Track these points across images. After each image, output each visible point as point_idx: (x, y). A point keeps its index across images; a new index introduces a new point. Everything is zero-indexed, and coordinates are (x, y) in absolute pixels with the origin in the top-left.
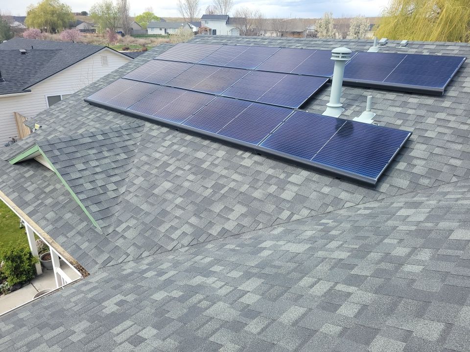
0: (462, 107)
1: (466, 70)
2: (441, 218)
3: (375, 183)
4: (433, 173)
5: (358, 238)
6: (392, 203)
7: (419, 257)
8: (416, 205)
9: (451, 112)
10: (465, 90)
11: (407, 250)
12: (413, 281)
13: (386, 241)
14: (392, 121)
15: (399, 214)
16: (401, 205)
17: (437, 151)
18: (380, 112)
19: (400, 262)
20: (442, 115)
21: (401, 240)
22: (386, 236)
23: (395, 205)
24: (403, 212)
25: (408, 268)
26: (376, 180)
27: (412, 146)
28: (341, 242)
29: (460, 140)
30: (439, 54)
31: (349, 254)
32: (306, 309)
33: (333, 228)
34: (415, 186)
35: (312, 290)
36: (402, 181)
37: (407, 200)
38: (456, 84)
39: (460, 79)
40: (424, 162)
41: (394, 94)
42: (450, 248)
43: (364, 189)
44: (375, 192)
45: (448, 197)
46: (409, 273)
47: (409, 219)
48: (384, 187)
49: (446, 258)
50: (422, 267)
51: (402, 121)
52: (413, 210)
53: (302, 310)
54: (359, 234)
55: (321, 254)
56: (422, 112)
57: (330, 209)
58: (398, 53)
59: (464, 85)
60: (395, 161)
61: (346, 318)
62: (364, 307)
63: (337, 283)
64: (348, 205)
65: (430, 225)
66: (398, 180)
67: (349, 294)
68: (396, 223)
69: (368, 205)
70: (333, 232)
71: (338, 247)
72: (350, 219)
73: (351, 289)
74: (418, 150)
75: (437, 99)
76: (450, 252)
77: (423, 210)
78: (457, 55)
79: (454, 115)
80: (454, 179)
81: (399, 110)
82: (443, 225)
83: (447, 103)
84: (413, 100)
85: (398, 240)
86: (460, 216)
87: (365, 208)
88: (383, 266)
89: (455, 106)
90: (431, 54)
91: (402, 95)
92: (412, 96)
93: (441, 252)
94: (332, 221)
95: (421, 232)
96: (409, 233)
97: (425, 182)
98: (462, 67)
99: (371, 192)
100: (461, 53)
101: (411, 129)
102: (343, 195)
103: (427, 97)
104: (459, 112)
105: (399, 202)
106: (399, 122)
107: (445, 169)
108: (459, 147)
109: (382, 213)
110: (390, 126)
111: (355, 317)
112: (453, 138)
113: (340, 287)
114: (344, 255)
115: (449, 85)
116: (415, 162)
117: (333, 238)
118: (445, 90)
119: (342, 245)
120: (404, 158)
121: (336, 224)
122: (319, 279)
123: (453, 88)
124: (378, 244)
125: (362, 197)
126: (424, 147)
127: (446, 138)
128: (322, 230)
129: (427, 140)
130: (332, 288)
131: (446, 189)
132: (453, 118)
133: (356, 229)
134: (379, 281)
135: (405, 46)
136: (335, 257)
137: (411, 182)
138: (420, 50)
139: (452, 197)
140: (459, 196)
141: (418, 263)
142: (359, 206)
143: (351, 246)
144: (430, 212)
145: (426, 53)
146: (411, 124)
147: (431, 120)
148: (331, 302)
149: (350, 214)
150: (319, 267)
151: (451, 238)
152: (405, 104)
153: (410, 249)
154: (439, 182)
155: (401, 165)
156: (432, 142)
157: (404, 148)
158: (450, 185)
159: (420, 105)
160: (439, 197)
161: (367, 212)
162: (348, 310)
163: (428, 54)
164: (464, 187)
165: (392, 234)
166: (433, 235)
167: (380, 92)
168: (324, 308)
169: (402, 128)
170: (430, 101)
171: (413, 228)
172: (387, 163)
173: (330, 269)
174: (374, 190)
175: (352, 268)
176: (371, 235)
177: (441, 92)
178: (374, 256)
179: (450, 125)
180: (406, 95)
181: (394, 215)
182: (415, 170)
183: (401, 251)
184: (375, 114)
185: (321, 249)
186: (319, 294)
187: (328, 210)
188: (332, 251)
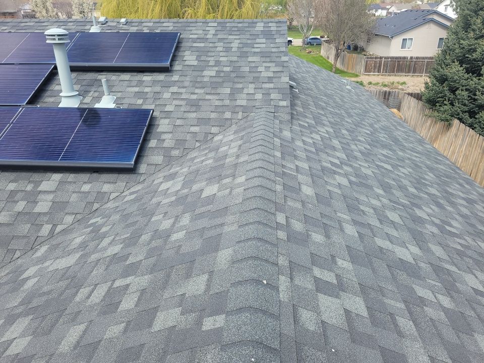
0: (188, 79)
1: (183, 45)
2: (193, 182)
3: (133, 167)
4: (180, 143)
5: (128, 226)
6: (153, 181)
7: (181, 224)
8: (172, 177)
9: (181, 85)
10: (187, 63)
11: (171, 221)
12: (180, 246)
13: (153, 219)
14: (133, 101)
15: (160, 190)
16: (161, 180)
17: (179, 122)
18: (119, 95)
19: (167, 234)
20: (174, 89)
21: (166, 213)
22: (153, 215)
23: (156, 182)
24: (163, 187)
25: (175, 237)
26: (133, 163)
27: (157, 123)
28: (113, 237)
29: (194, 109)
30: (157, 31)
31: (121, 246)
32: (86, 324)
33: (103, 225)
34: (169, 160)
35: (90, 300)
36: (157, 157)
37: (166, 174)
38: (178, 58)
39: (180, 54)
40: (170, 136)
41: (128, 74)
42: (203, 206)
43: (125, 176)
44: (136, 175)
45: (195, 161)
46: (175, 241)
47: (169, 191)
48: (143, 168)
49: (201, 216)
50: (185, 232)
51: (142, 100)
52: (171, 182)
53: (82, 327)
54: (129, 222)
55: (94, 257)
56: (158, 89)
57: (96, 206)
58: (120, 31)
59: (184, 59)
60: (146, 140)
61: (128, 311)
62: (143, 291)
63: (114, 281)
64: (113, 196)
65: (186, 191)
66: (153, 158)
67: (128, 286)
68: (159, 199)
69: (132, 190)
70: (104, 229)
71: (111, 243)
72: (118, 209)
73: (128, 280)
74: (163, 125)
75: (167, 74)
76: (203, 209)
77: (179, 179)
78: (172, 31)
79: (184, 87)
80: (198, 144)
81: (137, 89)
82: (195, 187)
83: (175, 78)
84: (147, 78)
85: (163, 214)
86: (206, 176)
87: (131, 194)
88: (154, 244)
89: (183, 79)
90: (151, 31)
91: (136, 74)
92: (145, 74)
93: (197, 211)
94: (100, 218)
95: (181, 200)
96: (171, 204)
97: (175, 153)
98: (179, 43)
99: (132, 176)
100: (176, 28)
101: (152, 107)
102: (106, 188)
103: (158, 74)
104: (187, 84)
105: (159, 178)
106: (140, 102)
107: (188, 137)
108: (193, 115)
109: (146, 193)
110: (133, 107)
111: (136, 306)
112: (188, 108)
113: (118, 283)
114: (116, 249)
115: (173, 60)
116: (164, 137)
117: (104, 236)
118: (171, 65)
119: (114, 239)
120: (152, 135)
121: (105, 220)
122: (96, 285)
123: (177, 62)
124: (146, 225)
125: (125, 184)
126: (167, 121)
127: (182, 109)
128: (92, 232)
129: (168, 115)
130: (110, 288)
131: (193, 154)
132: (183, 90)
133: (125, 217)
134: (152, 260)
135: (125, 24)
136: (109, 254)
137: (164, 156)
138: (140, 28)
139: (198, 160)
140: (203, 158)
141: (181, 229)
142: (124, 194)
143: (122, 237)
144: (184, 179)
145: (146, 31)
146: (151, 101)
147: (167, 95)
148: (110, 305)
149: (117, 204)
150: (94, 272)
151: (202, 197)
152: (140, 83)
153: (173, 219)
154: (187, 150)
155: (152, 143)
156: (172, 115)
157: (151, 126)
158: (195, 150)
159: (154, 82)
160: (189, 164)
161: (133, 197)
162: (128, 303)
163: (148, 31)
164: (206, 149)
165: (158, 211)
166: (189, 199)
167: (114, 74)
168: (105, 313)
169: (145, 107)
170: (161, 77)
171: (173, 198)
172: (139, 143)
173: (106, 269)
174: (135, 173)
175: (127, 258)
176: (139, 218)
177: (168, 68)
178: (145, 238)
179: (183, 96)
180: (139, 74)
181: (156, 192)
182: (166, 145)
183: (166, 224)
184: (115, 97)
185: (93, 253)
186: (98, 301)
187: (94, 208)
188: (105, 249)
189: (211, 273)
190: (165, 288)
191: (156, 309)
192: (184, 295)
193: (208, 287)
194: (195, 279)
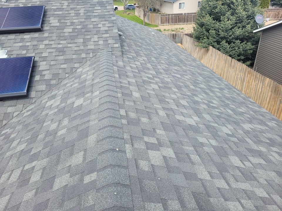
0: (54, 35)
1: (48, 13)
2: (67, 98)
3: (26, 94)
4: (55, 76)
5: (28, 131)
6: (41, 101)
7: (63, 124)
8: (53, 97)
9: (50, 39)
10: (52, 25)
11: (57, 124)
12: (64, 138)
13: (44, 125)
14: (19, 52)
15: (47, 106)
16: (46, 100)
17: (52, 63)
18: (9, 49)
19: (55, 132)
20: (46, 42)
21: (52, 120)
22: (44, 122)
23: (43, 102)
24: (49, 104)
25: (60, 133)
26: (26, 92)
27: (38, 65)
28: (19, 140)
29: (61, 54)
30: (29, 5)
31: (26, 144)
32: (9, 195)
33: (11, 133)
34: (50, 87)
35: (10, 181)
36: (41, 86)
37: (49, 96)
38: (46, 22)
39: (47, 19)
40: (48, 72)
41: (13, 35)
42: (75, 112)
43: (22, 100)
44: (29, 99)
45: (67, 86)
46: (61, 135)
47: (53, 106)
48: (33, 94)
49: (75, 118)
50: (66, 129)
51: (25, 51)
52: (53, 100)
53: (7, 197)
54: (29, 128)
55: (8, 154)
56: (35, 43)
57: (4, 122)
58: (3, 7)
59: (50, 22)
60: (32, 76)
61: (36, 182)
62: (44, 169)
63: (24, 166)
64: (15, 114)
65: (63, 105)
66: (39, 87)
67: (34, 167)
68: (47, 112)
69: (28, 109)
70: (12, 136)
71: (18, 144)
72: (20, 122)
73: (34, 164)
74: (42, 66)
75: (40, 33)
76: (76, 114)
77: (58, 98)
78: (39, 5)
79: (52, 40)
80: (67, 75)
81: (21, 44)
82: (69, 102)
83: (46, 35)
84: (27, 36)
85: (50, 121)
86: (75, 94)
87: (27, 111)
88: (47, 139)
89: (50, 35)
90: (25, 6)
91: (18, 34)
92: (25, 34)
93: (72, 116)
94: (9, 129)
95: (61, 111)
96: (55, 114)
97: (53, 82)
98: (45, 12)
99: (27, 100)
100: (41, 3)
101: (33, 55)
102: (10, 110)
103: (33, 33)
104: (54, 38)
105: (45, 99)
106: (24, 52)
107: (60, 71)
108: (62, 57)
109: (38, 109)
110: (20, 56)
111: (41, 178)
112: (57, 54)
113: (27, 167)
114: (23, 146)
115: (42, 24)
116: (44, 73)
117: (13, 140)
118: (42, 27)
119: (20, 141)
120: (36, 73)
121: (12, 130)
122: (12, 171)
123: (46, 25)
124: (41, 129)
125: (22, 106)
126: (45, 63)
127: (54, 54)
128: (4, 139)
129: (44, 59)
130: (22, 171)
131: (65, 82)
132: (52, 42)
133: (26, 126)
134: (47, 149)
135: (6, 2)
136: (19, 151)
137: (46, 85)
138: (16, 4)
139: (69, 85)
140: (72, 83)
141: (63, 128)
142: (23, 112)
143: (26, 139)
144: (61, 97)
145: (21, 5)
146: (32, 51)
147: (42, 46)
148: (24, 181)
149: (19, 119)
150: (10, 163)
151: (74, 106)
152: (22, 40)
153: (58, 122)
154: (60, 80)
155: (37, 78)
156: (48, 59)
157: (34, 67)
158: (66, 79)
159: (32, 39)
160: (63, 88)
161: (29, 113)
162: (35, 178)
163: (23, 6)
164: (72, 78)
165: (47, 119)
166: (66, 109)
167: (3, 35)
168: (21, 186)
169: (28, 55)
170: (36, 35)
171: (56, 110)
172: (28, 79)
173: (18, 160)
174: (29, 98)
175: (31, 151)
176: (35, 125)
177: (40, 29)
178: (41, 136)
179: (53, 46)
180: (21, 34)
181: (44, 108)
182: (46, 78)
183: (54, 126)
184: (7, 51)
185: (7, 151)
186: (15, 180)
187: (4, 124)
188: (15, 148)
189: (85, 150)
190: (58, 164)
191: (54, 177)
192: (70, 166)
193: (85, 159)
194: (76, 155)
